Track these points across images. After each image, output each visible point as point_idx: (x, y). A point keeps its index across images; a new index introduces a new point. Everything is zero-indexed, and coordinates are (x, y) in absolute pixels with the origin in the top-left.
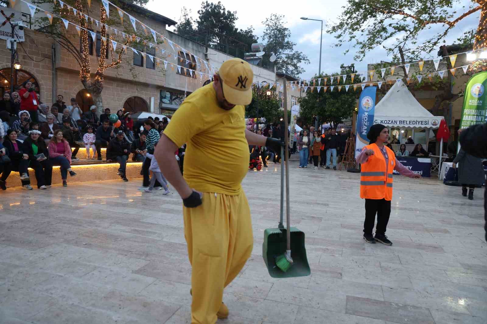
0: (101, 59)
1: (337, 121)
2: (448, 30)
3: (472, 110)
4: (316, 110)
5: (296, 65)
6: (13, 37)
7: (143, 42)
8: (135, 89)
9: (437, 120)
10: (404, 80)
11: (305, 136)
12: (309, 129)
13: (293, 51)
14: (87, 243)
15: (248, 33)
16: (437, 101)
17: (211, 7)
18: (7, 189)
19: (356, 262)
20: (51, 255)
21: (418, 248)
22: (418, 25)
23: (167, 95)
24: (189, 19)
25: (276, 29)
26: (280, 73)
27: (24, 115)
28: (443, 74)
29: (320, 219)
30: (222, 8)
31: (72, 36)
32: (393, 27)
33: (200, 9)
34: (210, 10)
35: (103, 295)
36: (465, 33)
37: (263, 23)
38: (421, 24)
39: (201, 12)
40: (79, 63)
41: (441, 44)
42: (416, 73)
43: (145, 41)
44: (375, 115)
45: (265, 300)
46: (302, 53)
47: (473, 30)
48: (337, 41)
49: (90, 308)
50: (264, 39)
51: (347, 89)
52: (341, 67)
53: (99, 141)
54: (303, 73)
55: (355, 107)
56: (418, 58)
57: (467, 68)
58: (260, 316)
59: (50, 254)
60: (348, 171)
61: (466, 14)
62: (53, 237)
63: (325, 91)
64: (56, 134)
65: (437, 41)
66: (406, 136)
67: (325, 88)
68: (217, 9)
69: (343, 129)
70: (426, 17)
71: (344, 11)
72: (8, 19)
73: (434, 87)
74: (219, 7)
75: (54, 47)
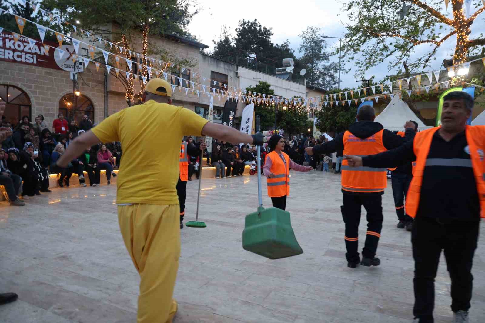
2: (435, 49)
4: (329, 122)
5: (333, 75)
13: (329, 62)
15: (284, 47)
17: (248, 25)
24: (228, 36)
25: (312, 41)
26: (311, 85)
30: (258, 25)
33: (238, 27)
34: (247, 28)
37: (300, 36)
39: (238, 30)
40: (125, 87)
50: (301, 52)
65: (429, 58)
68: (254, 26)
74: (255, 24)
75: (105, 74)
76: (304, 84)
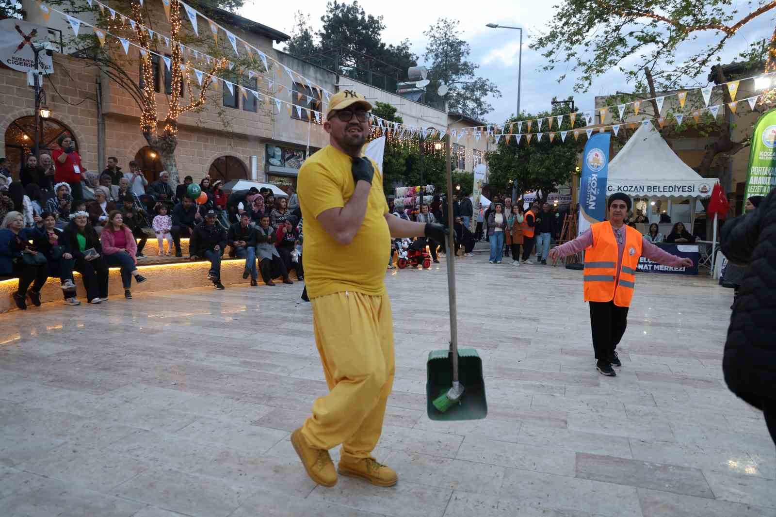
0: (173, 98)
1: (548, 188)
2: (724, 40)
3: (764, 168)
4: (514, 172)
5: (479, 100)
6: (36, 68)
7: (239, 70)
8: (227, 143)
9: (708, 185)
10: (655, 122)
11: (498, 213)
12: (503, 202)
13: (474, 77)
14: (176, 382)
15: (402, 50)
16: (707, 153)
17: (342, 11)
18: (42, 304)
19: (588, 404)
20: (126, 402)
21: (682, 383)
22: (676, 34)
23: (276, 153)
24: (307, 30)
25: (446, 43)
26: (453, 113)
27: (63, 190)
28: (716, 110)
29: (528, 342)
30: (360, 11)
31: (127, 63)
32: (636, 37)
33: (325, 14)
34: (340, 15)
35: (212, 457)
36: (752, 45)
37: (425, 34)
38: (681, 31)
39: (326, 19)
40: (139, 105)
41: (713, 62)
42: (674, 109)
43: (242, 68)
44: (609, 177)
45: (455, 461)
46: (488, 80)
47: (764, 40)
48: (546, 62)
49: (197, 474)
50: (427, 60)
51: (563, 138)
52: (553, 103)
53: (178, 227)
54: (491, 113)
55: (576, 166)
56: (676, 86)
57: (755, 101)
58: (448, 482)
59: (125, 399)
60: (567, 267)
61: (753, 14)
62: (124, 374)
63: (529, 142)
64: (112, 217)
65: (707, 58)
66: (658, 210)
67: (529, 137)
68: (352, 12)
69: (556, 201)
70: (689, 21)
71: (557, 13)
72: (27, 39)
73: (702, 133)
74: (354, 9)
75: (98, 81)
76: (444, 111)
